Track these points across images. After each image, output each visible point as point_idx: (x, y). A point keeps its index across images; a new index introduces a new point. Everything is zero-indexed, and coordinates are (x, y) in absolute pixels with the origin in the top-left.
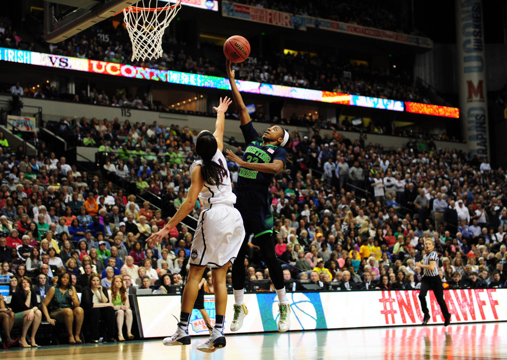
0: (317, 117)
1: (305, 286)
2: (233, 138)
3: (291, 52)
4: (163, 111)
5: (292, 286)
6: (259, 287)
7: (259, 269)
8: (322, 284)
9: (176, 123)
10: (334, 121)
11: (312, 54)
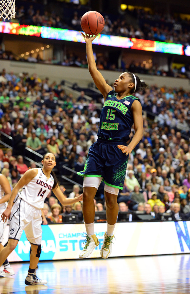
0: (151, 65)
1: (140, 217)
2: (75, 84)
3: (130, 7)
4: (14, 60)
5: (129, 216)
6: (100, 218)
7: (100, 201)
8: (153, 214)
9: (26, 70)
10: (166, 68)
11: (147, 9)
